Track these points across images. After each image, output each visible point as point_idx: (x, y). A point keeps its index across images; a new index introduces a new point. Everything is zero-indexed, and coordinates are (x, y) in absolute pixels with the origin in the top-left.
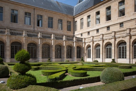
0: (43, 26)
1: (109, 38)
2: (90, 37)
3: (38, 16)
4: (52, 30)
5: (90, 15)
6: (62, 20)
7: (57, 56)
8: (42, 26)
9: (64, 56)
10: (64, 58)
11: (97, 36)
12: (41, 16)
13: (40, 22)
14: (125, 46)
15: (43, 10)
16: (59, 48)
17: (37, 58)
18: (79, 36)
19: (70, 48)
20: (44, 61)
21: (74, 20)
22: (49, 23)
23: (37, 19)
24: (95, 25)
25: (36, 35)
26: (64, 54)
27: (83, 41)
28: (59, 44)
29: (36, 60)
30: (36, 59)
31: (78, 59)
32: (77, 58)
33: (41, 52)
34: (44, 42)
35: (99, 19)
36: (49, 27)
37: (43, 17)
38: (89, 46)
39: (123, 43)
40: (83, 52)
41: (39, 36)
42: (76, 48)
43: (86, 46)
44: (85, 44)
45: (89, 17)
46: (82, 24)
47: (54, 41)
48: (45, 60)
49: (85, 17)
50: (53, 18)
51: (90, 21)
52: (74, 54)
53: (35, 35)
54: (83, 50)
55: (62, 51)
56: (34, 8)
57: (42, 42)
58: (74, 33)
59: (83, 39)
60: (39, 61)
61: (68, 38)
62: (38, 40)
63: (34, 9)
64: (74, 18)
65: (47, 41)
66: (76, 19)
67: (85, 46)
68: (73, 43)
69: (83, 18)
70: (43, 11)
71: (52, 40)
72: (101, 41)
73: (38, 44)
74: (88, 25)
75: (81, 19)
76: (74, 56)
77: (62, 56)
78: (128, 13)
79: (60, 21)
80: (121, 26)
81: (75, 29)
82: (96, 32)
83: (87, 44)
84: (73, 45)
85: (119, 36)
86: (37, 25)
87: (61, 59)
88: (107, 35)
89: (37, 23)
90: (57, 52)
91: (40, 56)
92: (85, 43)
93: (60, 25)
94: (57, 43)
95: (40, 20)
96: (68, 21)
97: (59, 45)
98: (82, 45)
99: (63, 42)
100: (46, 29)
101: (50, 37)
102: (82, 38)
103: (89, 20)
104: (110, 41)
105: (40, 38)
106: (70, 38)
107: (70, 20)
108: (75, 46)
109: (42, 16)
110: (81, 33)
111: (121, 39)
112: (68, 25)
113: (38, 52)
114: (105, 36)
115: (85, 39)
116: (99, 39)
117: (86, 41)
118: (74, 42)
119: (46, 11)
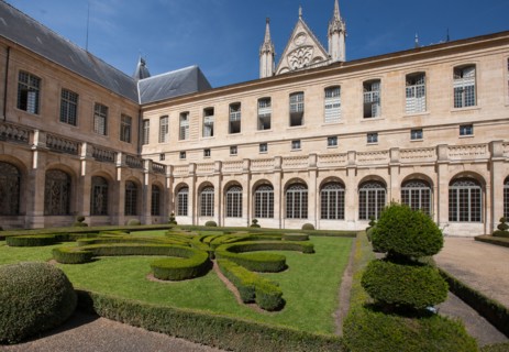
0: (41, 110)
1: (233, 172)
2: (187, 166)
3: (23, 75)
4: (72, 130)
5: (188, 113)
6: (107, 108)
7: (95, 208)
8: (36, 112)
9: (118, 209)
10: (117, 214)
11: (205, 164)
12: (37, 81)
13: (31, 97)
14: (268, 192)
15: (46, 62)
16: (103, 186)
17: (24, 214)
18: (157, 159)
19: (134, 189)
20: (51, 225)
21: (140, 116)
22: (63, 109)
23: (17, 86)
24: (201, 138)
25: (22, 138)
26: (117, 203)
27: (168, 173)
28: (103, 175)
29: (19, 222)
30: (20, 217)
31: (155, 217)
32: (153, 214)
33: (43, 194)
34: (54, 163)
35: (211, 127)
36: (63, 119)
37: (42, 82)
38: (183, 187)
39: (265, 185)
40: (168, 201)
41: (36, 143)
42: (150, 189)
43: (174, 185)
44: (172, 181)
45: (184, 115)
46: (164, 130)
47: (90, 164)
48: (53, 222)
49: (174, 114)
50: (77, 95)
51: (188, 127)
52: (145, 205)
53: (16, 137)
54: (168, 196)
55: (111, 194)
56: (9, 44)
57: (47, 164)
58: (139, 150)
59: (168, 169)
60: (32, 223)
61: (130, 160)
62: (29, 153)
63: (8, 49)
64: (141, 111)
65: (63, 161)
66: (146, 115)
67: (171, 185)
68: (141, 176)
69: (167, 116)
70: (45, 65)
71: (81, 161)
72: (218, 177)
73: (29, 168)
74: (182, 135)
75: (162, 118)
76: (146, 210)
77: (111, 208)
78: (277, 125)
79: (102, 110)
80: (262, 150)
81: (142, 139)
82: (202, 154)
83: (177, 182)
84: (141, 180)
85: (258, 169)
86: (16, 103)
87: (106, 217)
88: (230, 166)
89: (16, 98)
90: (96, 196)
91: (36, 207)
92: (172, 178)
93: (99, 121)
94: (96, 172)
95: (31, 90)
96: (123, 115)
97: (103, 178)
98: (163, 183)
99: (114, 170)
100: (53, 123)
101: (76, 152)
102: (164, 166)
103: (184, 123)
104: (238, 179)
105: (39, 149)
106: (135, 162)
107: (129, 113)
108: (147, 183)
109: (39, 80)
110: (160, 151)
111: (262, 177)
112: (122, 126)
113: (27, 194)
114: (224, 166)
115: (172, 167)
116: (212, 172)
117: (174, 174)
118: (144, 174)
119: (56, 70)
